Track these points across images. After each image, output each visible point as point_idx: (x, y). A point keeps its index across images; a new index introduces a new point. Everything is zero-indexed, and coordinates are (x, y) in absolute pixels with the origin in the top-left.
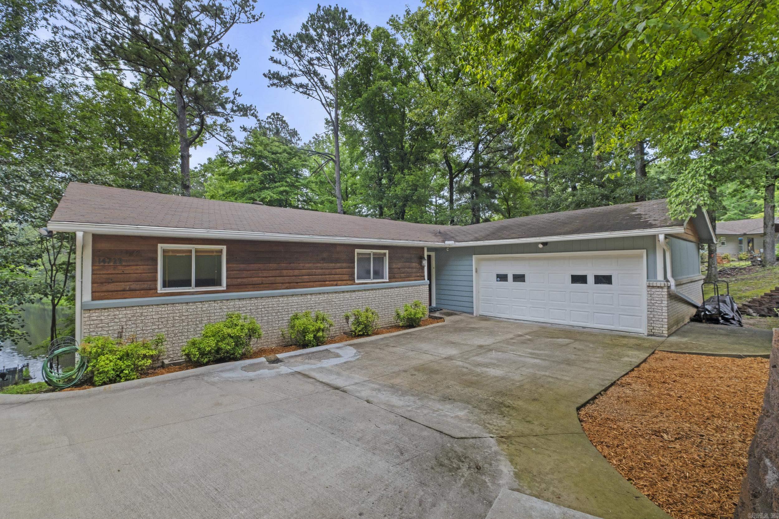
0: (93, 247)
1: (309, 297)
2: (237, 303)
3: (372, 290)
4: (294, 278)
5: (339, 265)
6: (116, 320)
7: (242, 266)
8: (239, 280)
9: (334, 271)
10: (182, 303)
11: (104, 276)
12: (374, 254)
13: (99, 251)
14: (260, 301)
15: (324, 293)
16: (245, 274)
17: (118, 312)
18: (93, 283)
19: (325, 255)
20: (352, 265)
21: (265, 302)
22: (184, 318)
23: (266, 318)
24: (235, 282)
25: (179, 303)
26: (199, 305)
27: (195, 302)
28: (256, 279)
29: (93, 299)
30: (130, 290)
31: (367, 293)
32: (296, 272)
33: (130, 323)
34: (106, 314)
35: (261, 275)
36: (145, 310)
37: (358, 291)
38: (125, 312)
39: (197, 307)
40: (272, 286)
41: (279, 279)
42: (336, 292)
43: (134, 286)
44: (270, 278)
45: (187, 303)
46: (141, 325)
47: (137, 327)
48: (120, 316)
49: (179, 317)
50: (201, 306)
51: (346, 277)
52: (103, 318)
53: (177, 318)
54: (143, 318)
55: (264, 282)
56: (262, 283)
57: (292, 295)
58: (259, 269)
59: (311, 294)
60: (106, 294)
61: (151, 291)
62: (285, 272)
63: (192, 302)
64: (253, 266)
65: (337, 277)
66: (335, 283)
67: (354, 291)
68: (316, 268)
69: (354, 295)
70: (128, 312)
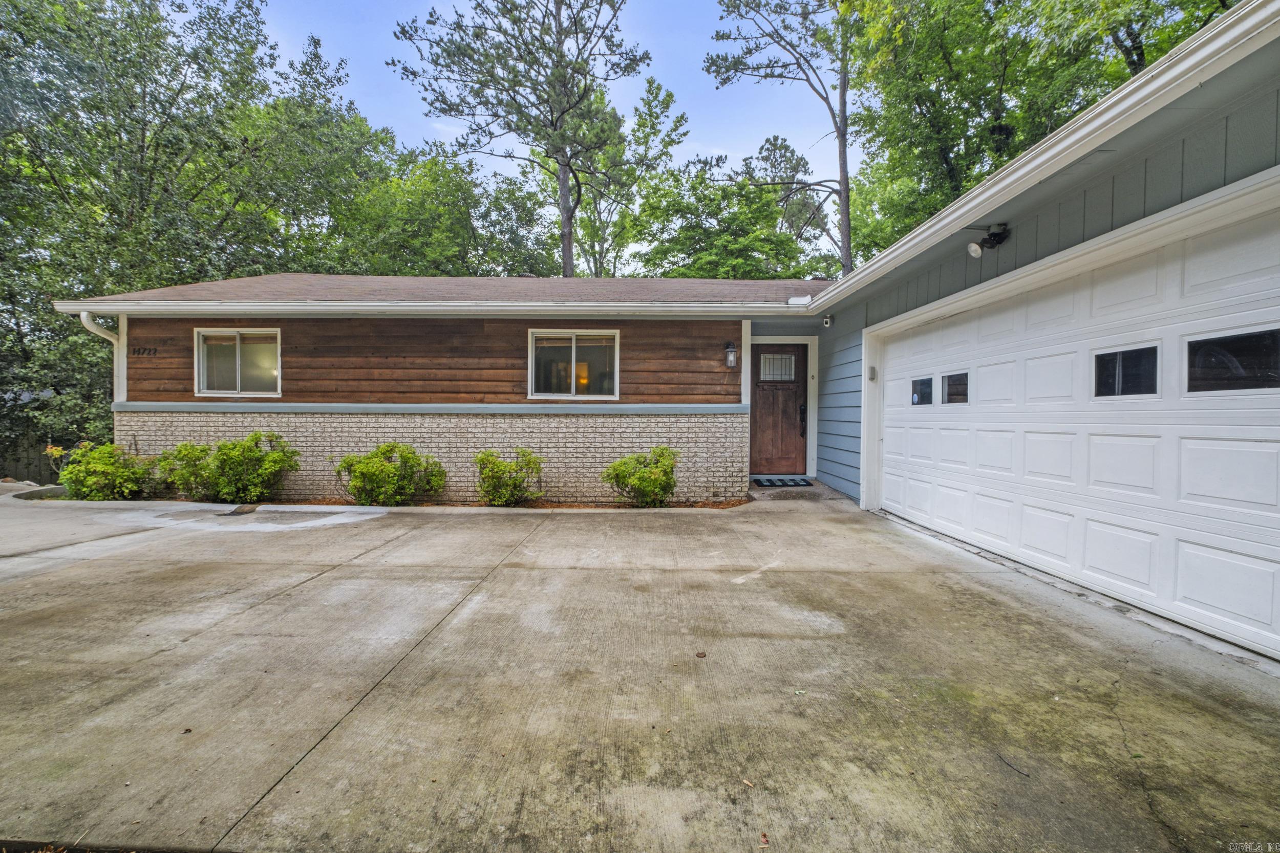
0: (128, 334)
1: (418, 419)
2: (293, 419)
3: (567, 416)
4: (393, 383)
5: (487, 361)
6: (146, 428)
7: (306, 360)
8: (301, 384)
9: (476, 374)
10: (218, 413)
11: (139, 371)
12: (579, 339)
13: (135, 339)
14: (328, 419)
15: (450, 415)
16: (310, 373)
17: (147, 418)
18: (129, 379)
19: (456, 342)
20: (519, 362)
21: (336, 421)
22: (220, 434)
23: (338, 449)
24: (294, 386)
25: (213, 413)
26: (240, 418)
27: (234, 413)
28: (327, 382)
29: (128, 400)
30: (165, 390)
31: (554, 423)
32: (398, 373)
33: (159, 433)
34: (136, 419)
35: (334, 376)
36: (175, 418)
37: (531, 416)
38: (154, 419)
39: (237, 421)
40: (353, 396)
41: (365, 385)
42: (476, 415)
43: (169, 385)
44: (351, 383)
45: (224, 413)
46: (171, 438)
47: (167, 440)
48: (150, 424)
49: (215, 432)
50: (241, 419)
51: (507, 387)
52: (132, 423)
53: (212, 434)
54: (173, 429)
55: (340, 389)
56: (337, 391)
57: (385, 414)
58: (332, 366)
59: (422, 415)
60: (141, 394)
61: (186, 393)
62: (376, 373)
63: (231, 413)
64: (320, 361)
65: (484, 386)
66: (479, 396)
67: (520, 416)
68: (440, 367)
69: (519, 424)
70: (158, 419)
